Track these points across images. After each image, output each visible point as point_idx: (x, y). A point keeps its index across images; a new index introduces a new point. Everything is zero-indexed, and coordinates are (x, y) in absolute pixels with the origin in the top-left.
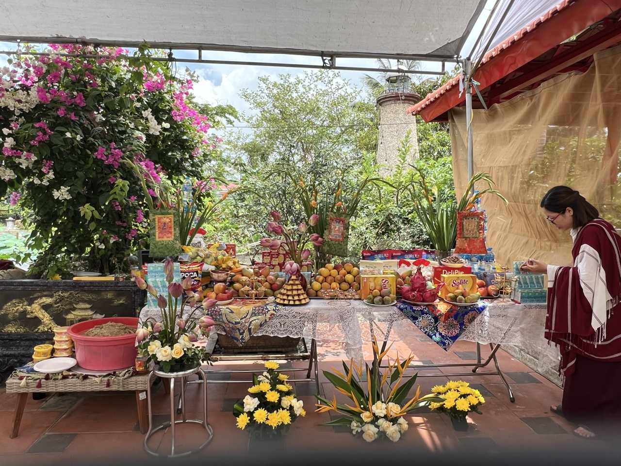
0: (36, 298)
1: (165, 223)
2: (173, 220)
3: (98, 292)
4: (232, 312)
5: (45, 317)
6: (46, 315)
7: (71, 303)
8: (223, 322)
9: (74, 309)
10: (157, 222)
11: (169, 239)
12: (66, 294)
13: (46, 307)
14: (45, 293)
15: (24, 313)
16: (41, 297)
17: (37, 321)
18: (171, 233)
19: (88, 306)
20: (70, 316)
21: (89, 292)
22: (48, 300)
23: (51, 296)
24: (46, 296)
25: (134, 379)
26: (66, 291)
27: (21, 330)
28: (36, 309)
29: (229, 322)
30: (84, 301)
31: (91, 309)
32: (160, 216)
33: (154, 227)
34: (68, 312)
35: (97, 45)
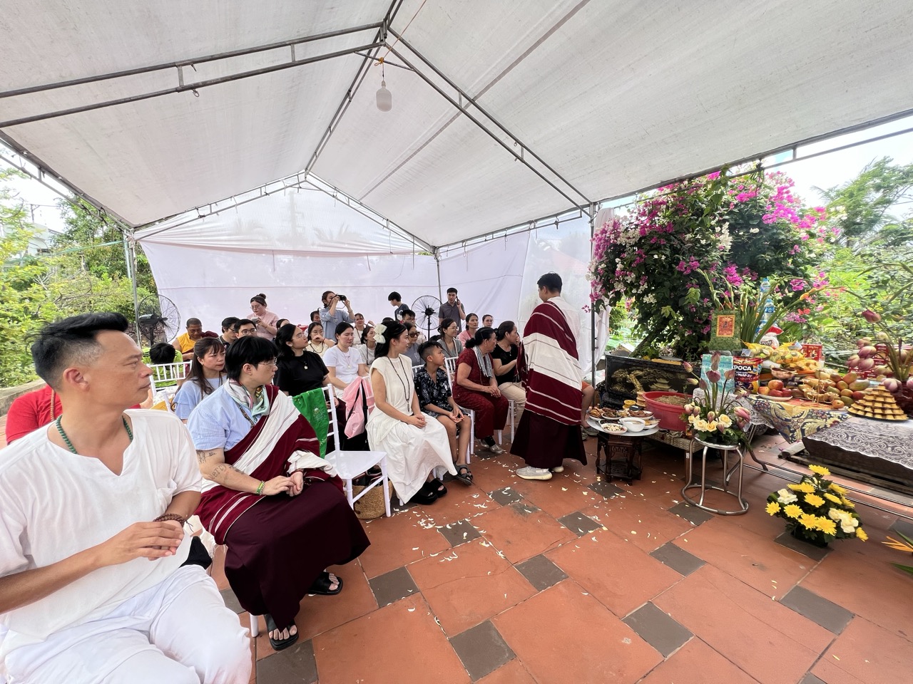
0: (633, 371)
1: (726, 322)
2: (734, 319)
3: (674, 373)
4: (783, 409)
5: (638, 384)
6: (638, 383)
7: (655, 378)
8: (772, 416)
9: (656, 382)
10: (718, 321)
11: (729, 336)
12: (652, 371)
13: (638, 378)
14: (638, 368)
15: (625, 379)
16: (636, 370)
17: (632, 386)
18: (731, 331)
19: (667, 382)
20: (653, 387)
21: (667, 371)
22: (640, 373)
23: (642, 371)
24: (638, 370)
25: (682, 440)
26: (652, 368)
27: (623, 390)
28: (632, 378)
29: (779, 417)
30: (664, 378)
31: (669, 384)
32: (722, 316)
33: (716, 325)
34: (652, 383)
35: (691, 178)
